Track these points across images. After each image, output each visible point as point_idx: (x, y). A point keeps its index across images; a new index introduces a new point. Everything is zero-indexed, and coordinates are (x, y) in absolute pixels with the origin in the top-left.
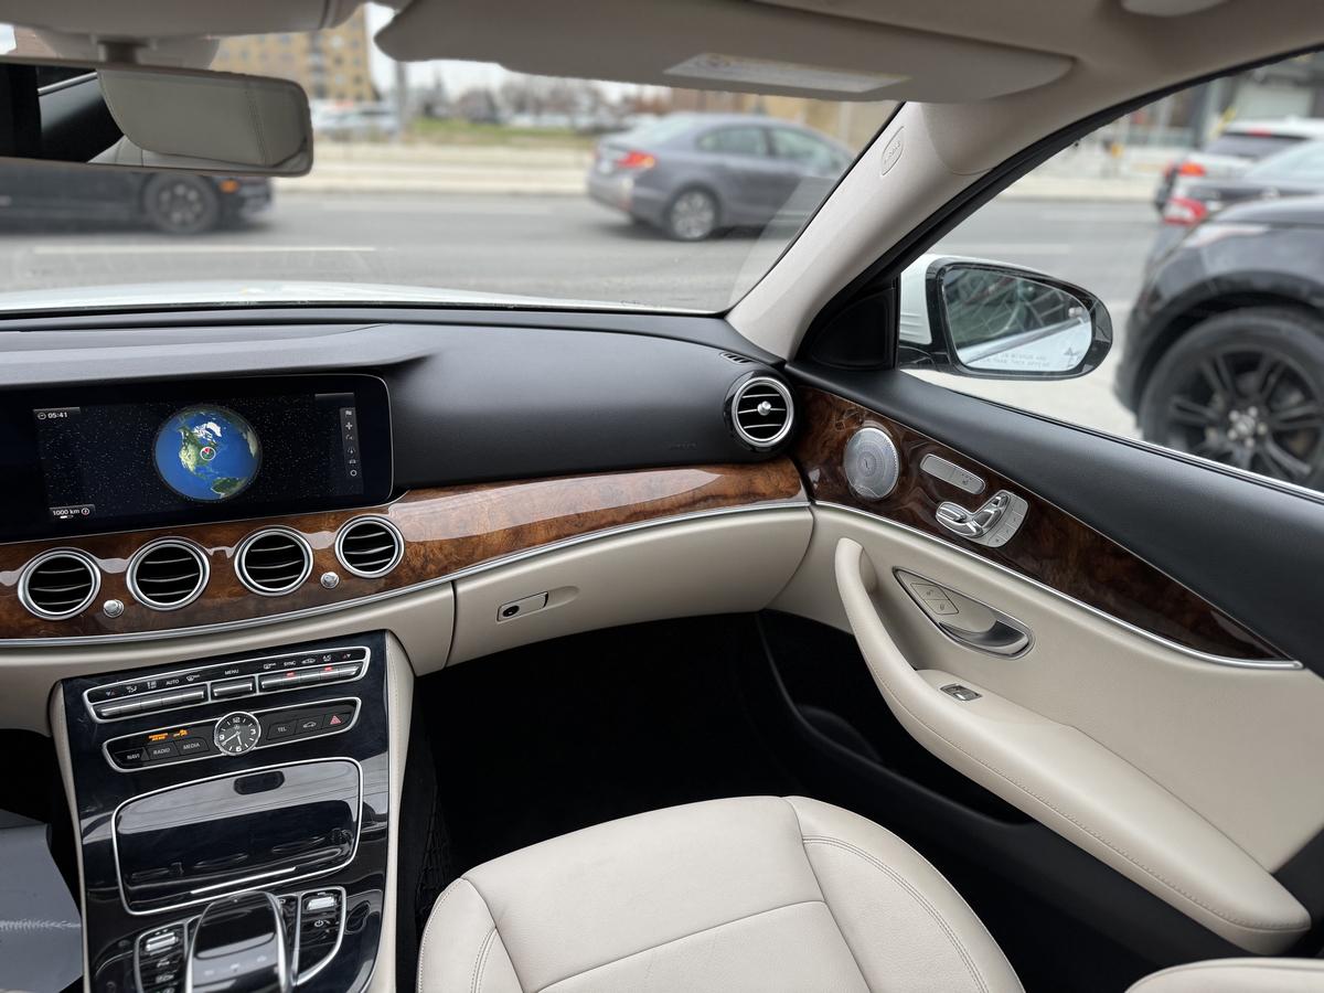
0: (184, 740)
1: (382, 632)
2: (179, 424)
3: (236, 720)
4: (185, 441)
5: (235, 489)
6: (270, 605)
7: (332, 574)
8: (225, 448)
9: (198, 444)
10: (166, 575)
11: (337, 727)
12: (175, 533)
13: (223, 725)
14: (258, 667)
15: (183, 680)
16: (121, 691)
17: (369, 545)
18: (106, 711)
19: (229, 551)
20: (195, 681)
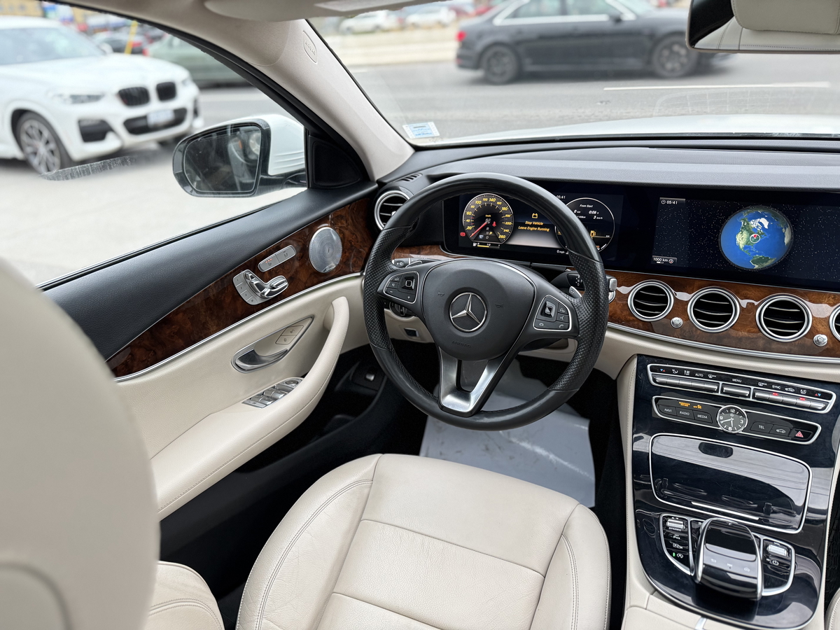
0: (700, 412)
2: (741, 217)
3: (733, 411)
4: (742, 228)
5: (766, 265)
7: (824, 337)
9: (751, 232)
10: (713, 310)
11: (799, 439)
12: (723, 285)
13: (724, 411)
14: (755, 383)
15: (706, 375)
16: (669, 371)
18: (659, 379)
20: (713, 378)
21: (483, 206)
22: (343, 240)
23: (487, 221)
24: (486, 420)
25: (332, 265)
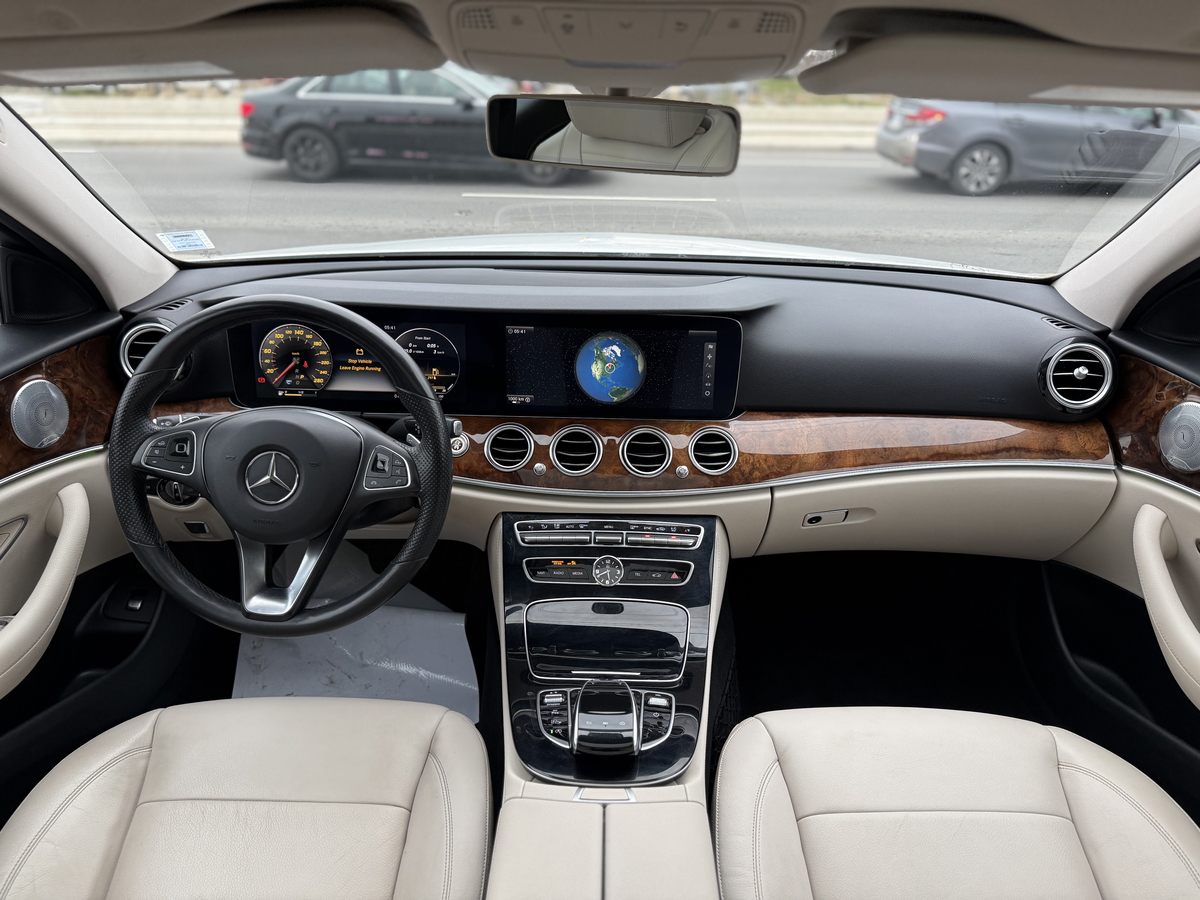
0: (574, 568)
1: (714, 517)
2: (593, 345)
3: (608, 562)
4: (596, 357)
5: (625, 396)
6: (640, 484)
7: (685, 467)
8: (622, 365)
9: (605, 361)
10: (575, 451)
11: (675, 581)
12: (584, 423)
13: (598, 563)
14: (627, 527)
15: (577, 526)
16: (538, 527)
17: (713, 449)
18: (527, 538)
19: (618, 440)
20: (585, 528)
21: (287, 340)
22: (69, 398)
23: (295, 361)
24: (312, 620)
25: (53, 437)
